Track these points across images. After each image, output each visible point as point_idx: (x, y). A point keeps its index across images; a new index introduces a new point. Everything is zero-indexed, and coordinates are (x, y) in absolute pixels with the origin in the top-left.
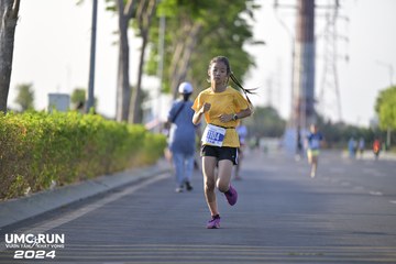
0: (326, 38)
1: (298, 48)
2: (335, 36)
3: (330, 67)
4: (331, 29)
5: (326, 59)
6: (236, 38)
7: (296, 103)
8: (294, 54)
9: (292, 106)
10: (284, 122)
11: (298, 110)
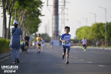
0: (62, 14)
1: (54, 17)
2: (64, 14)
3: (63, 22)
4: (63, 11)
5: (62, 20)
6: (36, 15)
7: (54, 33)
8: (53, 19)
9: (52, 33)
10: (50, 38)
11: (54, 34)
